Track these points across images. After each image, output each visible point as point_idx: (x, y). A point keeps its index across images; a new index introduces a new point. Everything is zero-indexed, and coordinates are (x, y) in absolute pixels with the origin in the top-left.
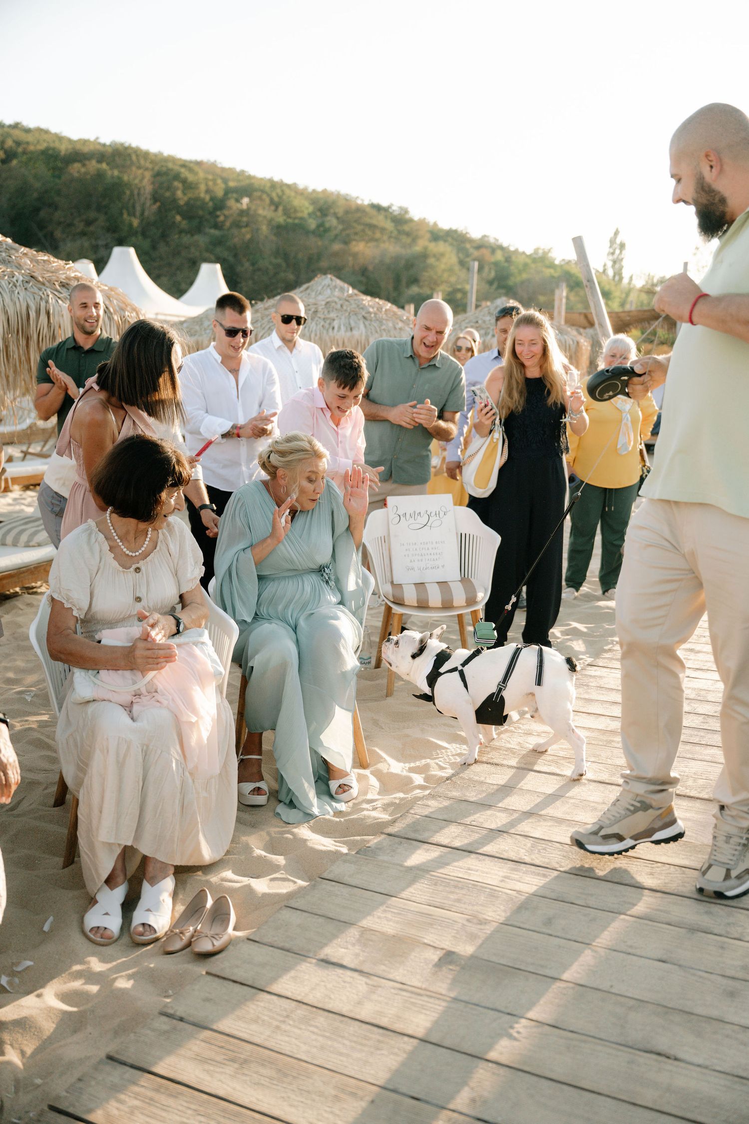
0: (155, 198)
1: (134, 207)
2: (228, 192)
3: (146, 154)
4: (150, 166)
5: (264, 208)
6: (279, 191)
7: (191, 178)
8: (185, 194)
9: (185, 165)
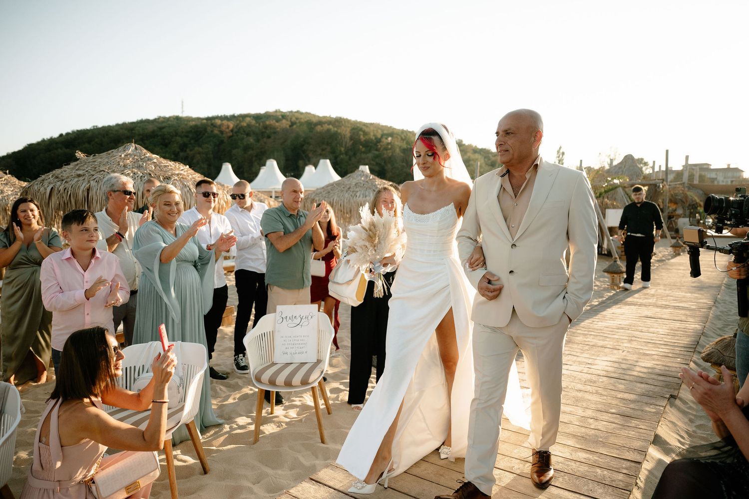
0: (351, 138)
1: (342, 142)
2: (382, 136)
3: (348, 121)
4: (349, 126)
5: (398, 141)
6: (405, 134)
7: (367, 130)
8: (364, 137)
9: (365, 125)
